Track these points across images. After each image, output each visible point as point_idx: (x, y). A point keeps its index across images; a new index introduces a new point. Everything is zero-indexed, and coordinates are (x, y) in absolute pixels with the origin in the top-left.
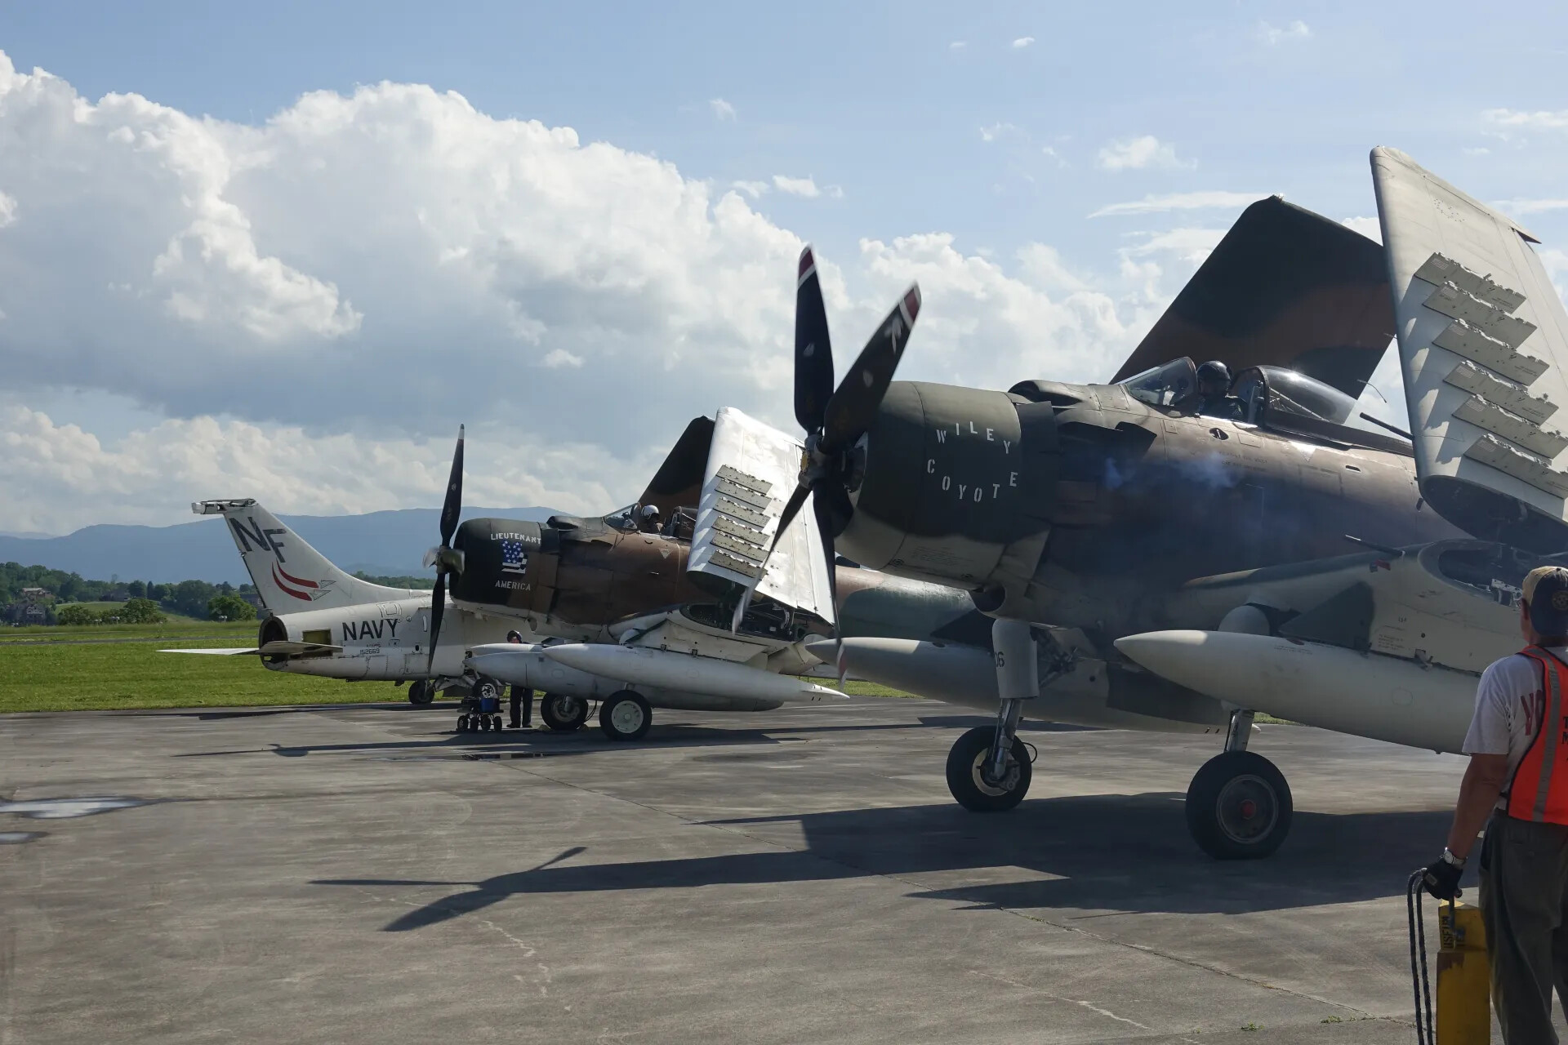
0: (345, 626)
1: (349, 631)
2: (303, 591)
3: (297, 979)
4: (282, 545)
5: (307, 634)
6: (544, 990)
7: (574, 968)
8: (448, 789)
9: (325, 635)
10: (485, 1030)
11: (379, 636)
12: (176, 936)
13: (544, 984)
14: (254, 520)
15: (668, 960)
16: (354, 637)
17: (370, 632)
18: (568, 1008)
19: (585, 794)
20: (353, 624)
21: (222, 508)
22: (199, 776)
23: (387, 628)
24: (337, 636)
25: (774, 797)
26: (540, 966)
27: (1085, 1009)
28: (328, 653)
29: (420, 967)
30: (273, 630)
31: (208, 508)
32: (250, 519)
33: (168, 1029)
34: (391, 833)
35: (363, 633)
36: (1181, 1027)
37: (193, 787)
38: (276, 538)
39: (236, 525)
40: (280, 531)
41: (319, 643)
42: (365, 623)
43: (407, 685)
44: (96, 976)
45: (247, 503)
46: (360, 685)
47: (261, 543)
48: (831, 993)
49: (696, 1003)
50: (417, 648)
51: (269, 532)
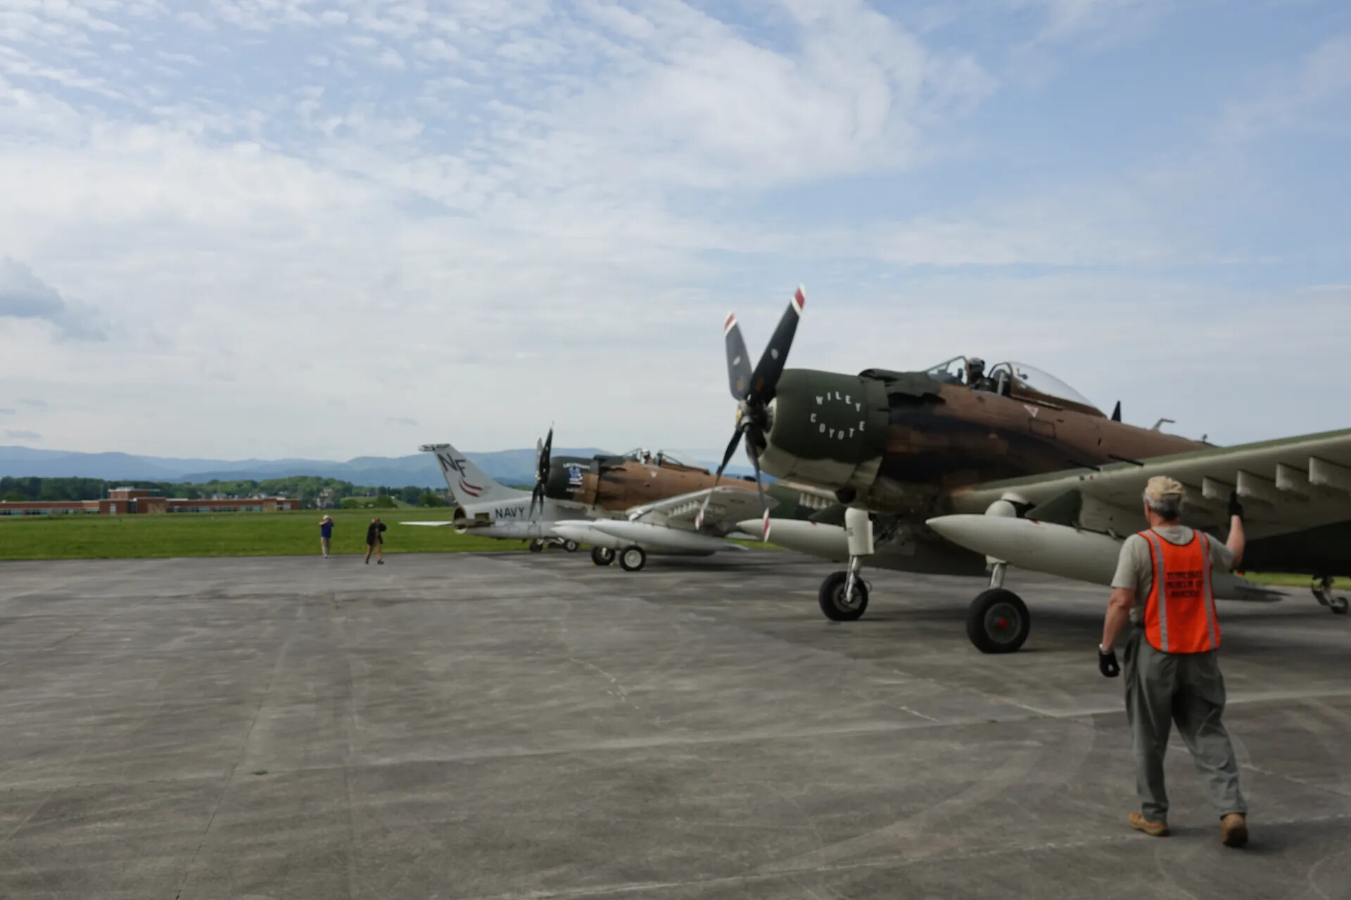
0: (497, 511)
1: (499, 513)
2: (474, 492)
3: (496, 692)
4: (464, 468)
5: (477, 515)
6: (623, 699)
7: (637, 688)
8: (558, 595)
9: (486, 515)
10: (596, 718)
11: (514, 515)
12: (431, 669)
13: (623, 695)
14: (450, 454)
15: (686, 685)
16: (501, 516)
17: (509, 514)
18: (637, 708)
19: (628, 599)
20: (501, 510)
21: (434, 449)
22: (428, 588)
23: (518, 512)
24: (492, 516)
25: (729, 602)
26: (620, 687)
27: (904, 712)
28: (488, 525)
29: (559, 686)
30: (460, 513)
31: (426, 448)
32: (448, 455)
33: (434, 716)
34: (532, 618)
35: (506, 514)
36: (956, 721)
37: (425, 594)
38: (461, 464)
39: (441, 458)
40: (463, 461)
41: (483, 520)
42: (507, 509)
43: (528, 544)
44: (395, 689)
45: (447, 446)
46: (502, 542)
47: (454, 467)
48: (772, 702)
49: (702, 706)
50: (534, 522)
51: (457, 461)
